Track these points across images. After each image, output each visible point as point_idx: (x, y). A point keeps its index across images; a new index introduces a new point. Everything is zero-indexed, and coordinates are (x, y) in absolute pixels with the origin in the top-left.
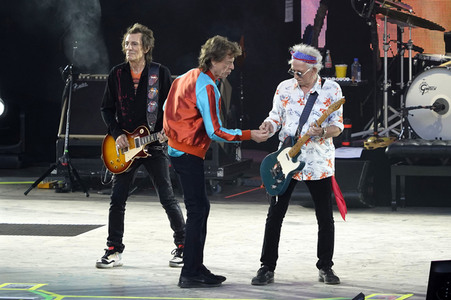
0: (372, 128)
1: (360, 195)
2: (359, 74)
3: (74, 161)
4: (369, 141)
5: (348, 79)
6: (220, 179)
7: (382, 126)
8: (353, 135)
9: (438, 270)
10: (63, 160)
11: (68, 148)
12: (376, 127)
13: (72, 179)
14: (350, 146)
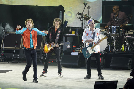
0: (81, 47)
1: (77, 64)
2: (78, 33)
3: (5, 54)
4: (80, 50)
5: (75, 35)
6: (42, 59)
7: (83, 47)
8: (76, 49)
9: (97, 84)
10: (2, 54)
11: (4, 50)
12: (82, 47)
13: (4, 58)
14: (75, 52)
